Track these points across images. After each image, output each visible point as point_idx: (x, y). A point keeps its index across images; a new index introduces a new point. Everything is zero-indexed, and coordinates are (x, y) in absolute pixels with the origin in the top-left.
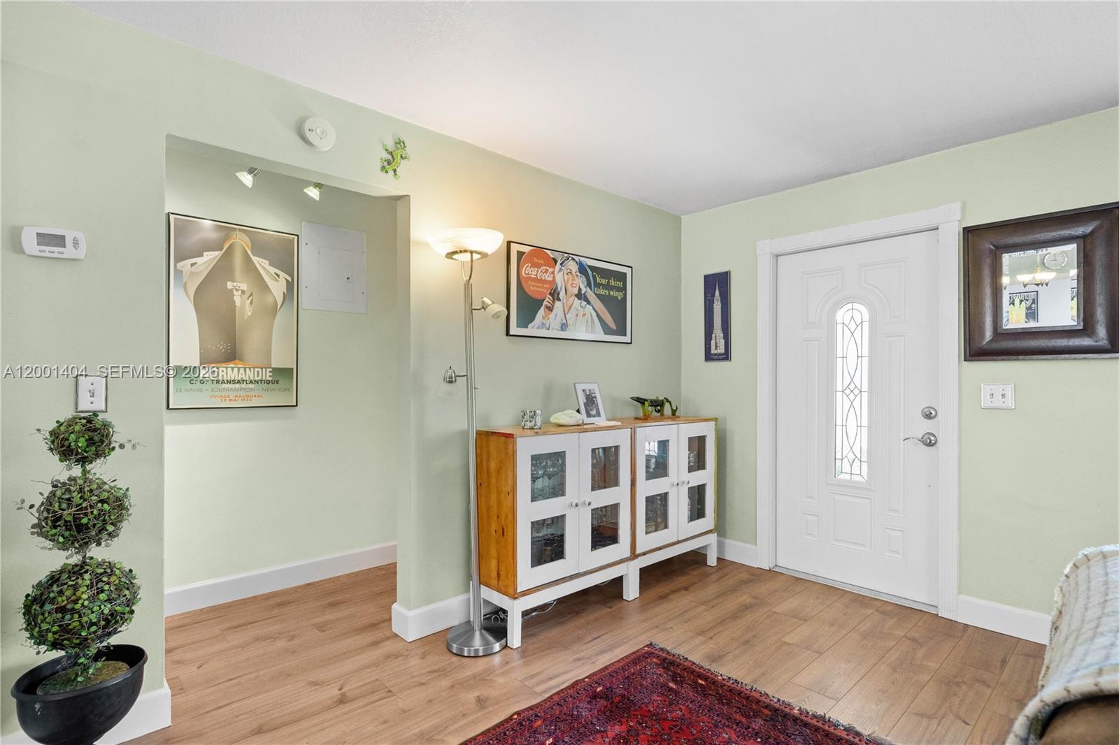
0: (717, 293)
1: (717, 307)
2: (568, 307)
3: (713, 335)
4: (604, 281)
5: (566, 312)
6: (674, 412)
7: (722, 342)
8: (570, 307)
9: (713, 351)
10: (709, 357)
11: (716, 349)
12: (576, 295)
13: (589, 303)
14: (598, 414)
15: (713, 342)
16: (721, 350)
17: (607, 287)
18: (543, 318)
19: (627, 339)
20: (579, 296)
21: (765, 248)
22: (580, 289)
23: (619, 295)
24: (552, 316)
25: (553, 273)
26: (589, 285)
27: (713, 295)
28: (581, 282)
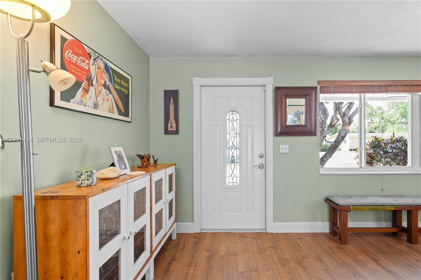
0: (172, 100)
1: (172, 107)
2: (98, 93)
3: (170, 121)
4: (118, 81)
5: (97, 96)
6: (155, 162)
7: (174, 125)
8: (100, 93)
9: (169, 129)
10: (167, 132)
11: (171, 128)
12: (103, 85)
13: (110, 93)
14: (126, 168)
15: (169, 125)
16: (174, 129)
17: (120, 84)
18: (82, 97)
19: (128, 119)
20: (105, 86)
21: (197, 81)
22: (105, 82)
23: (126, 91)
24: (88, 96)
25: (88, 64)
26: (110, 80)
27: (170, 101)
28: (106, 78)
